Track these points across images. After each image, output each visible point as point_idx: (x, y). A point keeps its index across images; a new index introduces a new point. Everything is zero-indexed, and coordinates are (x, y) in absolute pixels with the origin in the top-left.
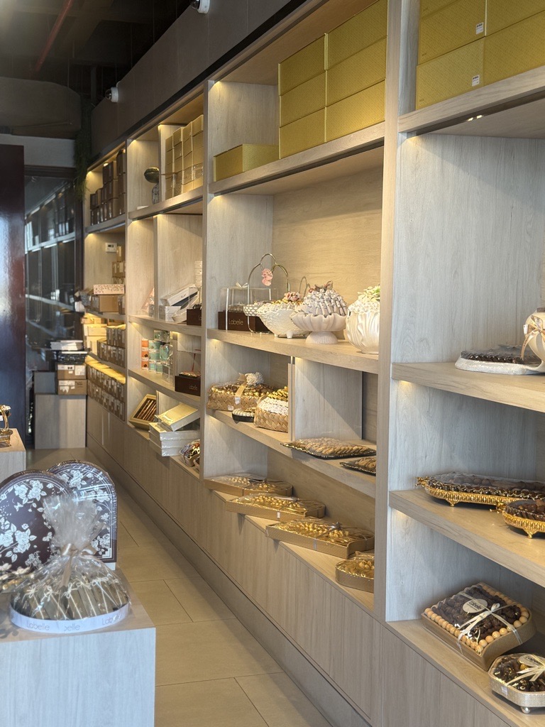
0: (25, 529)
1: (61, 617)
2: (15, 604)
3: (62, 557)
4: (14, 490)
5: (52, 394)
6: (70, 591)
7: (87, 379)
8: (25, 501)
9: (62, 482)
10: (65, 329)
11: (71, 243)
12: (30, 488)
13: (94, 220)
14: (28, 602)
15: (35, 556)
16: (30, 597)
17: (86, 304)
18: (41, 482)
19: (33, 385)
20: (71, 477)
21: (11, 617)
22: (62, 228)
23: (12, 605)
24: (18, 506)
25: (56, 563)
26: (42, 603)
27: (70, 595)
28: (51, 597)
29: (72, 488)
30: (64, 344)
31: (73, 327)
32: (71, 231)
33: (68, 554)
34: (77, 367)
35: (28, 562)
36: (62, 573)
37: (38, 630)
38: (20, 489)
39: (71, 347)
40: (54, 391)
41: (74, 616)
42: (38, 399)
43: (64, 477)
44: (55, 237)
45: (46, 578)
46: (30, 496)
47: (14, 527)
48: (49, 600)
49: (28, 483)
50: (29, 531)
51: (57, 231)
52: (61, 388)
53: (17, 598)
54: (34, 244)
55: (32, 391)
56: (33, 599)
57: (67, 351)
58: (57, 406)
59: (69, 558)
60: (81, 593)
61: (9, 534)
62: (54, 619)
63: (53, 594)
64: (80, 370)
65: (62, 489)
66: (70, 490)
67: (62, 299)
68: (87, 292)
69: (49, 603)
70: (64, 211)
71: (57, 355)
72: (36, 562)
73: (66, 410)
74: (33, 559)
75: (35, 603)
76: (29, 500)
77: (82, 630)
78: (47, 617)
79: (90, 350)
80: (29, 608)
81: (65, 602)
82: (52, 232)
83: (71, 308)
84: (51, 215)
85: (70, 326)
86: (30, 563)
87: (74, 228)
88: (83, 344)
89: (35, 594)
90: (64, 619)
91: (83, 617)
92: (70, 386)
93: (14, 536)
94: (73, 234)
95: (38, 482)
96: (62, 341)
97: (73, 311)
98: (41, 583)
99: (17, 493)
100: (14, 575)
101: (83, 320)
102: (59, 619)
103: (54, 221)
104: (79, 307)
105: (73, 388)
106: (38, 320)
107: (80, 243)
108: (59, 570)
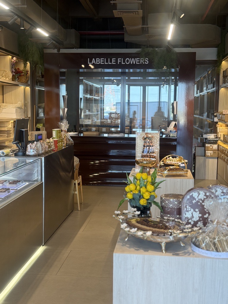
0: (197, 211)
1: (213, 250)
2: (193, 242)
3: (213, 225)
4: (193, 194)
5: (203, 156)
6: (217, 240)
7: (218, 150)
8: (197, 200)
9: (213, 193)
10: (209, 129)
11: (213, 93)
12: (199, 194)
13: (224, 82)
14: (199, 242)
15: (201, 223)
16: (200, 240)
17: (219, 118)
18: (204, 192)
19: (195, 152)
20: (216, 191)
21: (191, 247)
22: (209, 86)
23: (192, 242)
24: (194, 202)
25: (210, 227)
26: (205, 243)
27: (217, 242)
28: (208, 241)
29: (217, 196)
30: (208, 135)
31: (213, 128)
32: (213, 87)
33: (216, 224)
34: (214, 145)
35: (198, 225)
36: (213, 232)
37: (203, 254)
38: (195, 194)
39: (211, 136)
40: (204, 155)
41: (218, 251)
42: (197, 158)
43: (213, 191)
44: (206, 90)
45: (206, 233)
46: (199, 198)
47: (192, 210)
48: (207, 242)
49: (199, 192)
50: (198, 212)
51: (207, 87)
52: (207, 154)
53: (194, 240)
54: (197, 94)
55: (194, 154)
56: (201, 241)
57: (210, 138)
58: (205, 162)
59: (216, 226)
60: (222, 241)
61: (190, 213)
62: (210, 251)
63: (209, 240)
64: (215, 147)
65: (213, 196)
66: (216, 197)
67: (208, 116)
68: (220, 113)
69: (207, 244)
70: (211, 78)
71: (206, 140)
72: (201, 226)
73: (209, 163)
74: (200, 224)
75: (202, 243)
76: (199, 199)
77: (222, 257)
78: (207, 249)
79: (220, 138)
80: (199, 244)
81: (214, 244)
82: (205, 88)
83: (212, 120)
84: (205, 81)
85: (211, 128)
86: (199, 226)
87: (215, 86)
88: (217, 135)
89: (202, 239)
90: (214, 251)
91: (223, 252)
92: (211, 153)
93: (192, 214)
94: (214, 89)
95: (203, 192)
96: (208, 134)
97: (213, 122)
98: (204, 235)
99: (194, 196)
100: (193, 230)
101: (217, 125)
102: (212, 251)
103: (206, 83)
104: (216, 120)
105: (212, 154)
106: (197, 126)
107: (218, 92)
108: (212, 230)
